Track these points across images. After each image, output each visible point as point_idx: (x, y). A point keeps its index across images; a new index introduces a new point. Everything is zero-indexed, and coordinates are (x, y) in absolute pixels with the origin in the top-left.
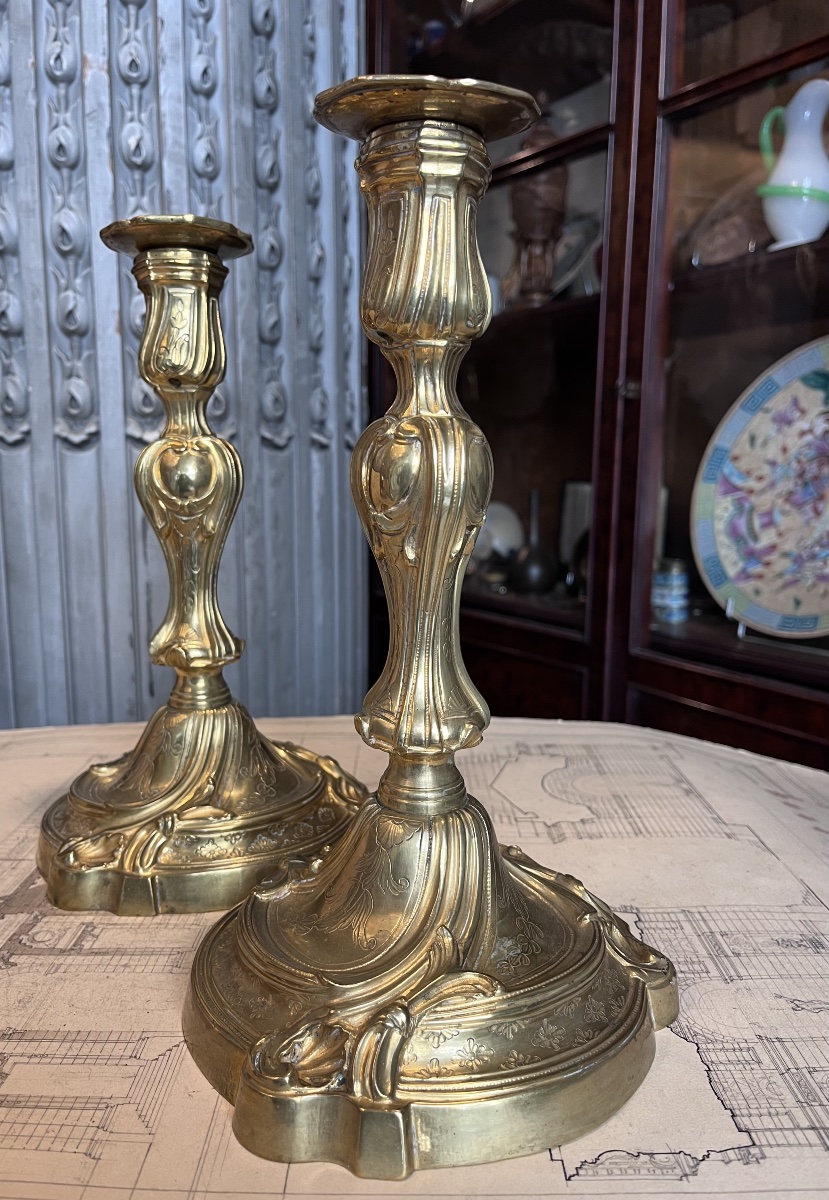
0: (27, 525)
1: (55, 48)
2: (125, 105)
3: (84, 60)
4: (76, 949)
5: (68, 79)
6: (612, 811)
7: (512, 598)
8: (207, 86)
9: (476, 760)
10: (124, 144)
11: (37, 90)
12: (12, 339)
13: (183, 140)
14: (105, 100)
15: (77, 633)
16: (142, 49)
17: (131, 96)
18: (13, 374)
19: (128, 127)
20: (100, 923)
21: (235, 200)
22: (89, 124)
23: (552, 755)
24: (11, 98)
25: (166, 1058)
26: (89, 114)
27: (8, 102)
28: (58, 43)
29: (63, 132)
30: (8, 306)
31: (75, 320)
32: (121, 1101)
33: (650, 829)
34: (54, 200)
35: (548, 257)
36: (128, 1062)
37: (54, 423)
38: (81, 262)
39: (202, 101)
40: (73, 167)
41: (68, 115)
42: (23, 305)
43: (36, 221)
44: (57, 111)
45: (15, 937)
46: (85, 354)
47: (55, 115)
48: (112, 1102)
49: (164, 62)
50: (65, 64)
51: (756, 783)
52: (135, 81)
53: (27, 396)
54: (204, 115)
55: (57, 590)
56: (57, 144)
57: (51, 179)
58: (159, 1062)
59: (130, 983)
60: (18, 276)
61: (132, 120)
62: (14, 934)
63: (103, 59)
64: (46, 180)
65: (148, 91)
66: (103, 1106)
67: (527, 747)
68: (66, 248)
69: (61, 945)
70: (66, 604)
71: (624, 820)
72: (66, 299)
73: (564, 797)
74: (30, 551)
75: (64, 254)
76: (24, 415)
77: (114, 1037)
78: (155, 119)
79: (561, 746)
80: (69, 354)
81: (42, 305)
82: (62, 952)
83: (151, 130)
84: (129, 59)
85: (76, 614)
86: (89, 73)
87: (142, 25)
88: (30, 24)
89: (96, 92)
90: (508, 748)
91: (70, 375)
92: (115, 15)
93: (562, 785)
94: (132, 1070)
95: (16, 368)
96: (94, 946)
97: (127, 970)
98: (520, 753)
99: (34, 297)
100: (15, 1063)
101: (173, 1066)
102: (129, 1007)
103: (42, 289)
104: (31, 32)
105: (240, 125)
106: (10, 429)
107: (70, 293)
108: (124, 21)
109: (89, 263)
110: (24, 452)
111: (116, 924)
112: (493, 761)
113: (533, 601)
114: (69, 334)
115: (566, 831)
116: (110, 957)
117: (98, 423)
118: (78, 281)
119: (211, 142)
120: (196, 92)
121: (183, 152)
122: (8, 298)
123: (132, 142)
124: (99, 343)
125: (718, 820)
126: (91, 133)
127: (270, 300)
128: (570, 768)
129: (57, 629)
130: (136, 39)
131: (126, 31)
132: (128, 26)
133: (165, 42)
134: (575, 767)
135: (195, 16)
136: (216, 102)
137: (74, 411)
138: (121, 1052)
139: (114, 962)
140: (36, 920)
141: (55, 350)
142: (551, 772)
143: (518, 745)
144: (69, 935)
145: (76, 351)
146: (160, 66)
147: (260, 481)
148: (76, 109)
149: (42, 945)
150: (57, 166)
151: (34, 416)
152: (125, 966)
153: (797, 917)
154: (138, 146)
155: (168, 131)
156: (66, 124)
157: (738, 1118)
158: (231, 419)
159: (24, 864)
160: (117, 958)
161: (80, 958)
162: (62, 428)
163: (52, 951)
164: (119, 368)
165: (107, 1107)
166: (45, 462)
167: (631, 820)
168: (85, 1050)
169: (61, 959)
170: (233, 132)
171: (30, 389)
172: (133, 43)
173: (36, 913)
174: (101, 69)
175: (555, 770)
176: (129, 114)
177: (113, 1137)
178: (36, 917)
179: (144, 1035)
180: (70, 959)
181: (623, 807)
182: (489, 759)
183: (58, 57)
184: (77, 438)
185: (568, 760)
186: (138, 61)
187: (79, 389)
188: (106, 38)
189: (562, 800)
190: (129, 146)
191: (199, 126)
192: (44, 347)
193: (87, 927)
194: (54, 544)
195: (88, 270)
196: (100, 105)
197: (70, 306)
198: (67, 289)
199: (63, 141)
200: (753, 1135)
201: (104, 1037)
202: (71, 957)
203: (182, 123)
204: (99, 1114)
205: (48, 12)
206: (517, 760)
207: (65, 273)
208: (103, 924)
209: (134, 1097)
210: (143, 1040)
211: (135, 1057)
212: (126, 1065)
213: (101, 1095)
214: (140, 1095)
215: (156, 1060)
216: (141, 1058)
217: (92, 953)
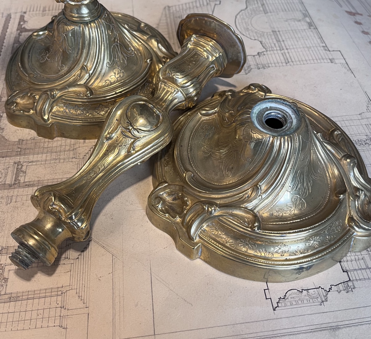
6: (273, 45)
32: (68, 288)
33: (293, 60)
48: (64, 290)
51: (341, 6)
58: (80, 260)
66: (60, 293)
69: (8, 181)
71: (279, 52)
73: (248, 34)
82: (10, 186)
93: (246, 24)
94: (67, 268)
96: (26, 180)
100: (9, 270)
101: (87, 262)
111: (33, 162)
125: (326, 48)
128: (249, 9)
134: (251, 7)
142: (239, 13)
144: (10, 174)
153: (364, 122)
157: (342, 263)
163: (5, 186)
165: (62, 294)
167: (282, 51)
169: (11, 192)
175: (241, 11)
177: (70, 313)
179: (68, 242)
181: (278, 41)
182: (205, 3)
185: (247, 2)
189: (247, 37)
193: (18, 165)
200: (349, 273)
202: (16, 190)
204: (59, 298)
206: (220, 3)
208: (26, 162)
209: (73, 285)
210: (68, 246)
211: (67, 258)
212: (64, 264)
213: (57, 286)
214: (76, 283)
215: (78, 258)
216: (70, 258)
217: (26, 185)
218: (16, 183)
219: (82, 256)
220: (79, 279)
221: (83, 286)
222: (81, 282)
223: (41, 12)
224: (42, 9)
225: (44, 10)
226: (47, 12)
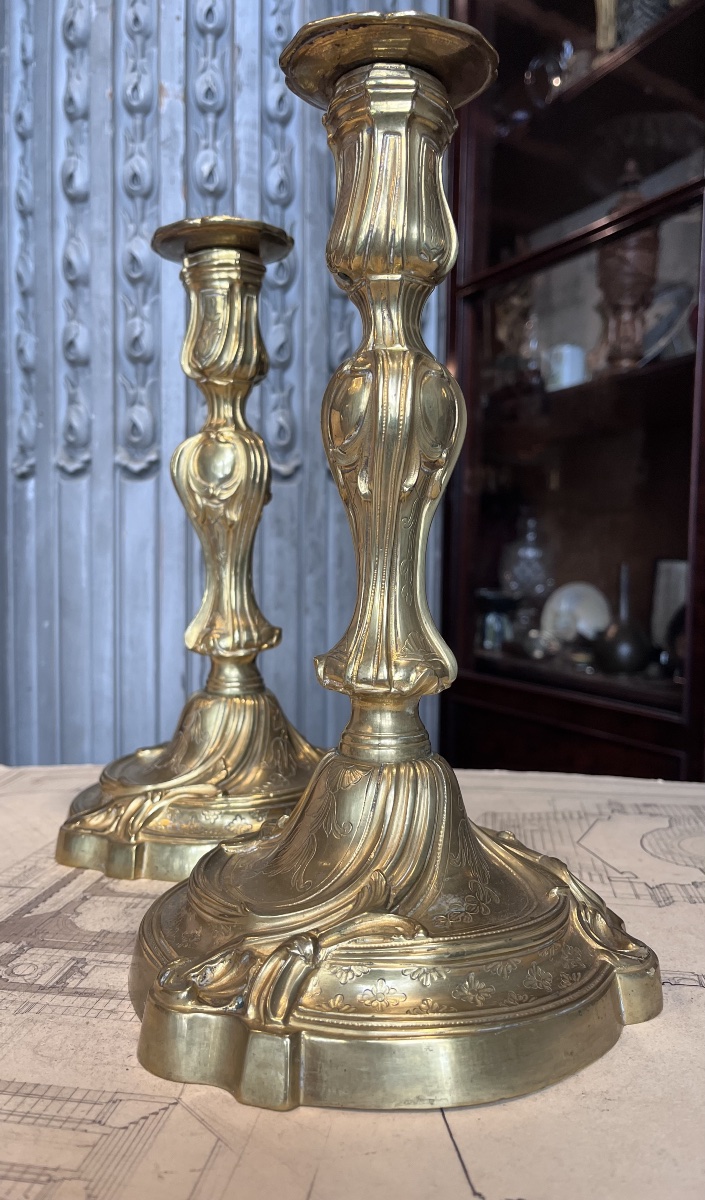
0: (83, 557)
1: (133, 78)
2: (200, 132)
3: (161, 89)
4: (59, 987)
5: (146, 109)
7: (600, 678)
8: (283, 113)
9: (560, 816)
10: (197, 171)
11: (114, 121)
12: (79, 369)
13: (256, 166)
14: (180, 127)
15: (128, 671)
16: (218, 77)
17: (207, 125)
18: (77, 403)
19: (202, 154)
20: (93, 960)
21: (308, 228)
22: (164, 152)
23: (652, 815)
24: (88, 131)
25: (138, 1127)
26: (164, 142)
27: (85, 135)
28: (136, 74)
29: (139, 163)
30: (77, 335)
31: (141, 347)
32: (68, 1175)
34: (126, 230)
35: (638, 324)
36: (90, 1128)
37: (115, 451)
38: (150, 290)
39: (277, 129)
40: (146, 196)
41: (143, 146)
42: (91, 333)
43: (107, 250)
44: (133, 141)
46: (150, 381)
47: (131, 145)
48: (58, 1175)
49: (240, 89)
50: (142, 93)
52: (211, 110)
53: (89, 425)
54: (281, 143)
55: (109, 625)
56: (130, 173)
57: (125, 210)
58: (127, 1133)
59: (112, 1032)
60: (88, 305)
61: (206, 147)
63: (178, 88)
64: (120, 211)
65: (224, 119)
66: (43, 1178)
67: (622, 806)
68: (135, 275)
69: (42, 981)
70: (118, 641)
72: (133, 326)
73: (669, 857)
74: (84, 584)
75: (133, 282)
76: (86, 444)
77: (78, 1096)
78: (229, 147)
79: (663, 806)
80: (134, 382)
81: (108, 331)
82: (42, 989)
83: (225, 158)
84: (205, 88)
85: (127, 651)
86: (165, 102)
87: (219, 54)
88: (108, 56)
89: (172, 121)
90: (598, 806)
91: (133, 402)
92: (193, 46)
93: (666, 845)
94: (90, 1138)
95: (81, 398)
96: (81, 986)
97: (113, 1016)
98: (613, 811)
99: (102, 324)
101: (145, 1138)
102: (105, 1061)
103: (110, 316)
104: (109, 64)
105: (315, 151)
106: (72, 458)
107: (137, 320)
108: (201, 50)
109: (158, 290)
110: (83, 483)
111: (111, 962)
112: (580, 817)
113: (623, 681)
114: (134, 360)
115: (672, 894)
116: (95, 1000)
117: (159, 453)
118: (146, 309)
119: (285, 169)
120: (272, 119)
121: (256, 177)
122: (77, 328)
123: (206, 169)
124: (164, 369)
126: (165, 161)
127: (341, 329)
128: (675, 829)
129: (108, 666)
130: (213, 67)
131: (202, 60)
132: (205, 55)
133: (241, 69)
134: (681, 827)
135: (272, 45)
136: (292, 131)
137: (136, 439)
138: (83, 1115)
139: (100, 1006)
140: (22, 950)
141: (120, 378)
142: (651, 832)
143: (610, 803)
144: (54, 970)
145: (141, 378)
146: (236, 92)
147: (325, 516)
148: (151, 139)
149: (20, 980)
150: (131, 195)
151: (96, 444)
152: (112, 1011)
154: (211, 174)
155: (242, 158)
156: (142, 154)
158: (297, 450)
159: (25, 892)
160: (104, 1001)
161: (59, 999)
162: (122, 457)
163: (30, 987)
164: (182, 394)
165: (49, 1181)
166: (104, 492)
168: (39, 1108)
169: (38, 998)
170: (308, 158)
171: (93, 417)
172: (210, 71)
173: (24, 943)
174: (176, 97)
175: (658, 830)
176: (203, 142)
178: (22, 948)
179: (118, 1096)
180: (48, 999)
182: (576, 816)
183: (135, 88)
184: (136, 467)
185: (672, 821)
186: (214, 89)
187: (141, 416)
188: (182, 66)
189: (667, 861)
190: (202, 173)
191: (274, 154)
192: (109, 375)
193: (77, 963)
194: (109, 577)
195: (156, 297)
196: (174, 133)
197: (137, 332)
198: (135, 314)
199: (137, 169)
201: (66, 1094)
202: (50, 996)
203: (256, 150)
204: (37, 1188)
205: (128, 45)
206: (609, 818)
207: (134, 301)
208: (97, 961)
210: (114, 1102)
211: (100, 1122)
212: (86, 1131)
213: (45, 1165)
214: (95, 1170)
215: (126, 1128)
216: (107, 1125)
217: (77, 993)
220: (107, 1163)
222: (110, 1171)
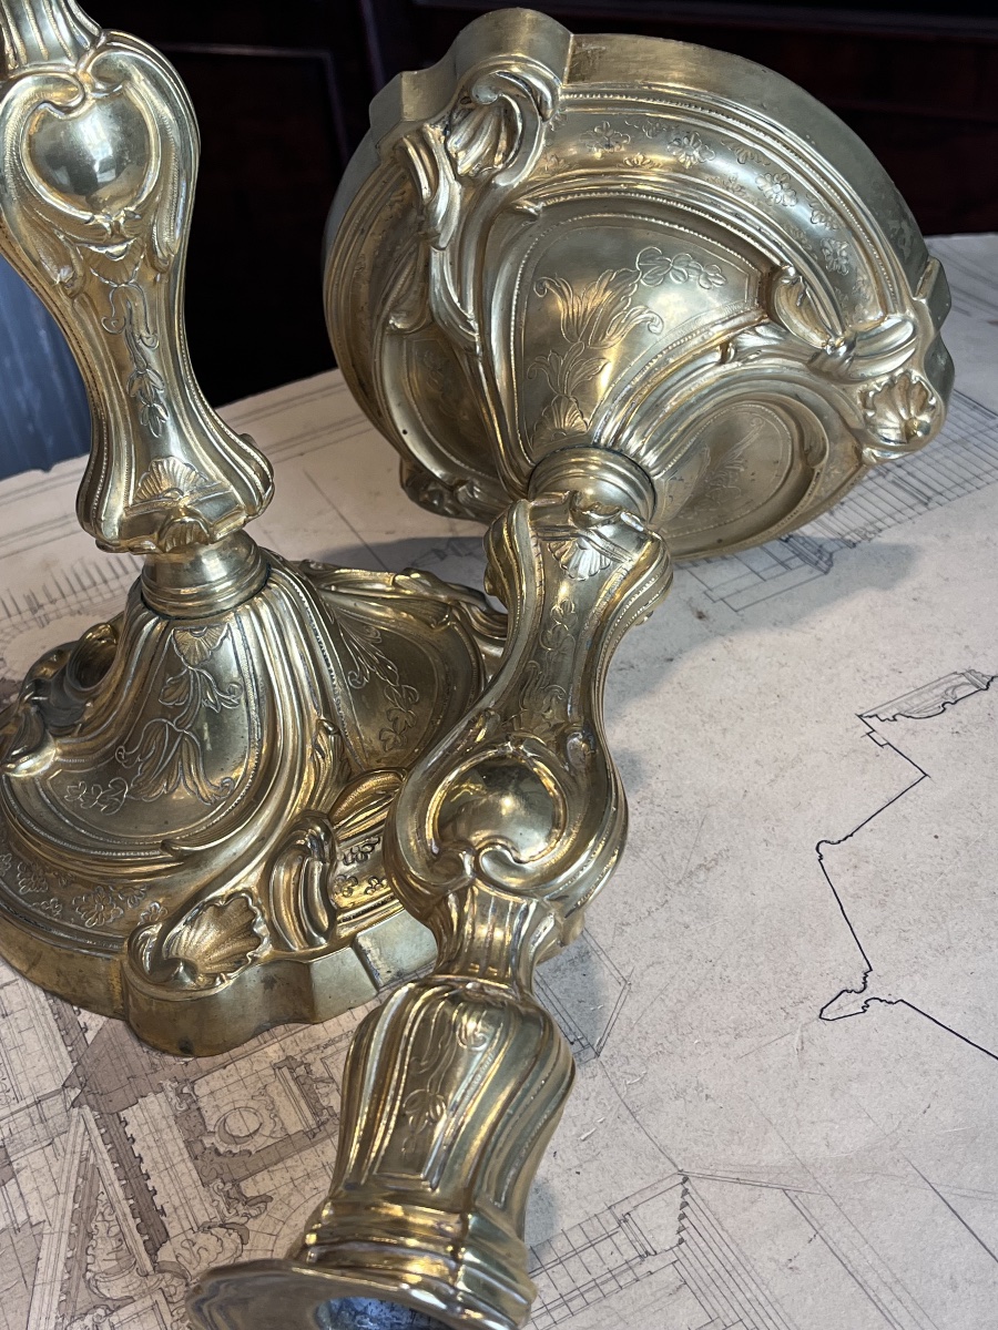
20: (302, 1051)
36: (648, 1267)
45: (198, 1149)
58: (691, 1243)
62: (188, 1144)
138: (619, 1258)
140: (187, 1097)
144: (283, 1103)
149: (262, 1141)
163: (291, 1143)
168: (563, 1283)
173: (168, 1085)
179: (618, 1211)
193: (292, 1070)
208: (310, 1050)
209: (722, 1314)
210: (625, 1220)
211: (647, 1253)
212: (650, 1272)
214: (726, 1306)
215: (682, 1241)
216: (658, 1251)
218: (323, 1118)
219: (692, 1230)
220: (727, 1293)
221: (755, 1304)
222: (741, 1297)
223: (27, 615)
224: (23, 606)
225: (35, 607)
226: (49, 608)
